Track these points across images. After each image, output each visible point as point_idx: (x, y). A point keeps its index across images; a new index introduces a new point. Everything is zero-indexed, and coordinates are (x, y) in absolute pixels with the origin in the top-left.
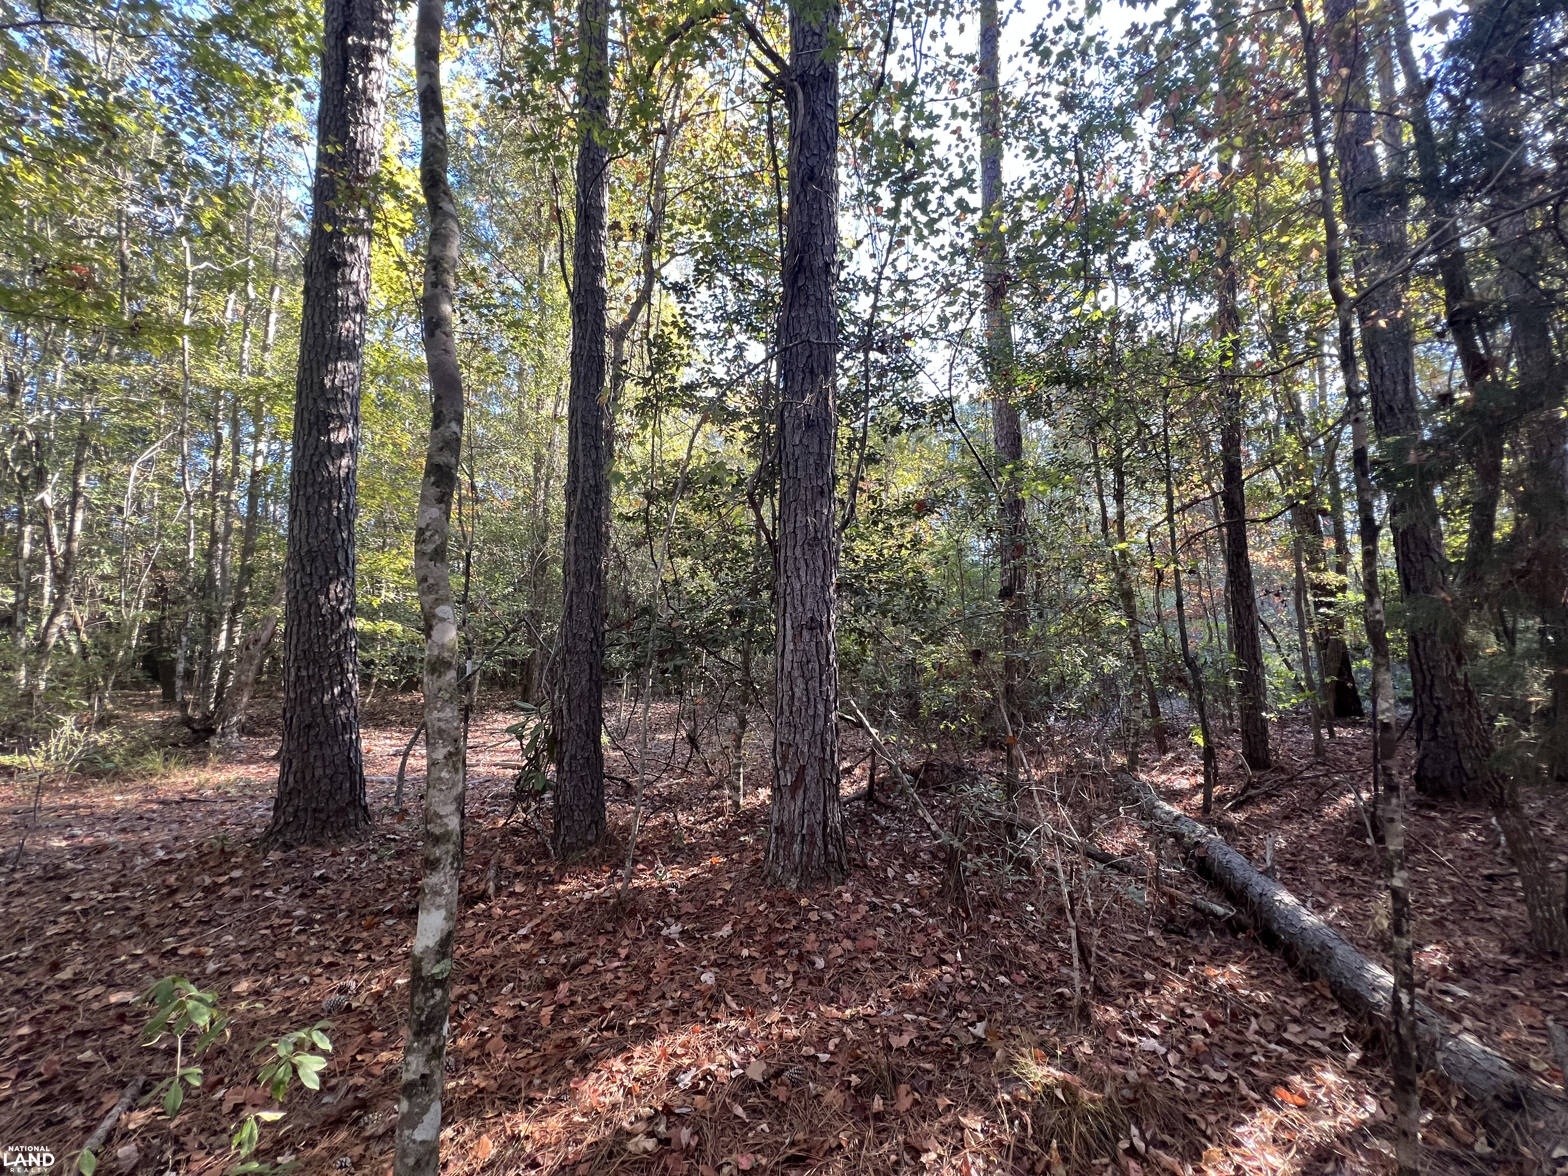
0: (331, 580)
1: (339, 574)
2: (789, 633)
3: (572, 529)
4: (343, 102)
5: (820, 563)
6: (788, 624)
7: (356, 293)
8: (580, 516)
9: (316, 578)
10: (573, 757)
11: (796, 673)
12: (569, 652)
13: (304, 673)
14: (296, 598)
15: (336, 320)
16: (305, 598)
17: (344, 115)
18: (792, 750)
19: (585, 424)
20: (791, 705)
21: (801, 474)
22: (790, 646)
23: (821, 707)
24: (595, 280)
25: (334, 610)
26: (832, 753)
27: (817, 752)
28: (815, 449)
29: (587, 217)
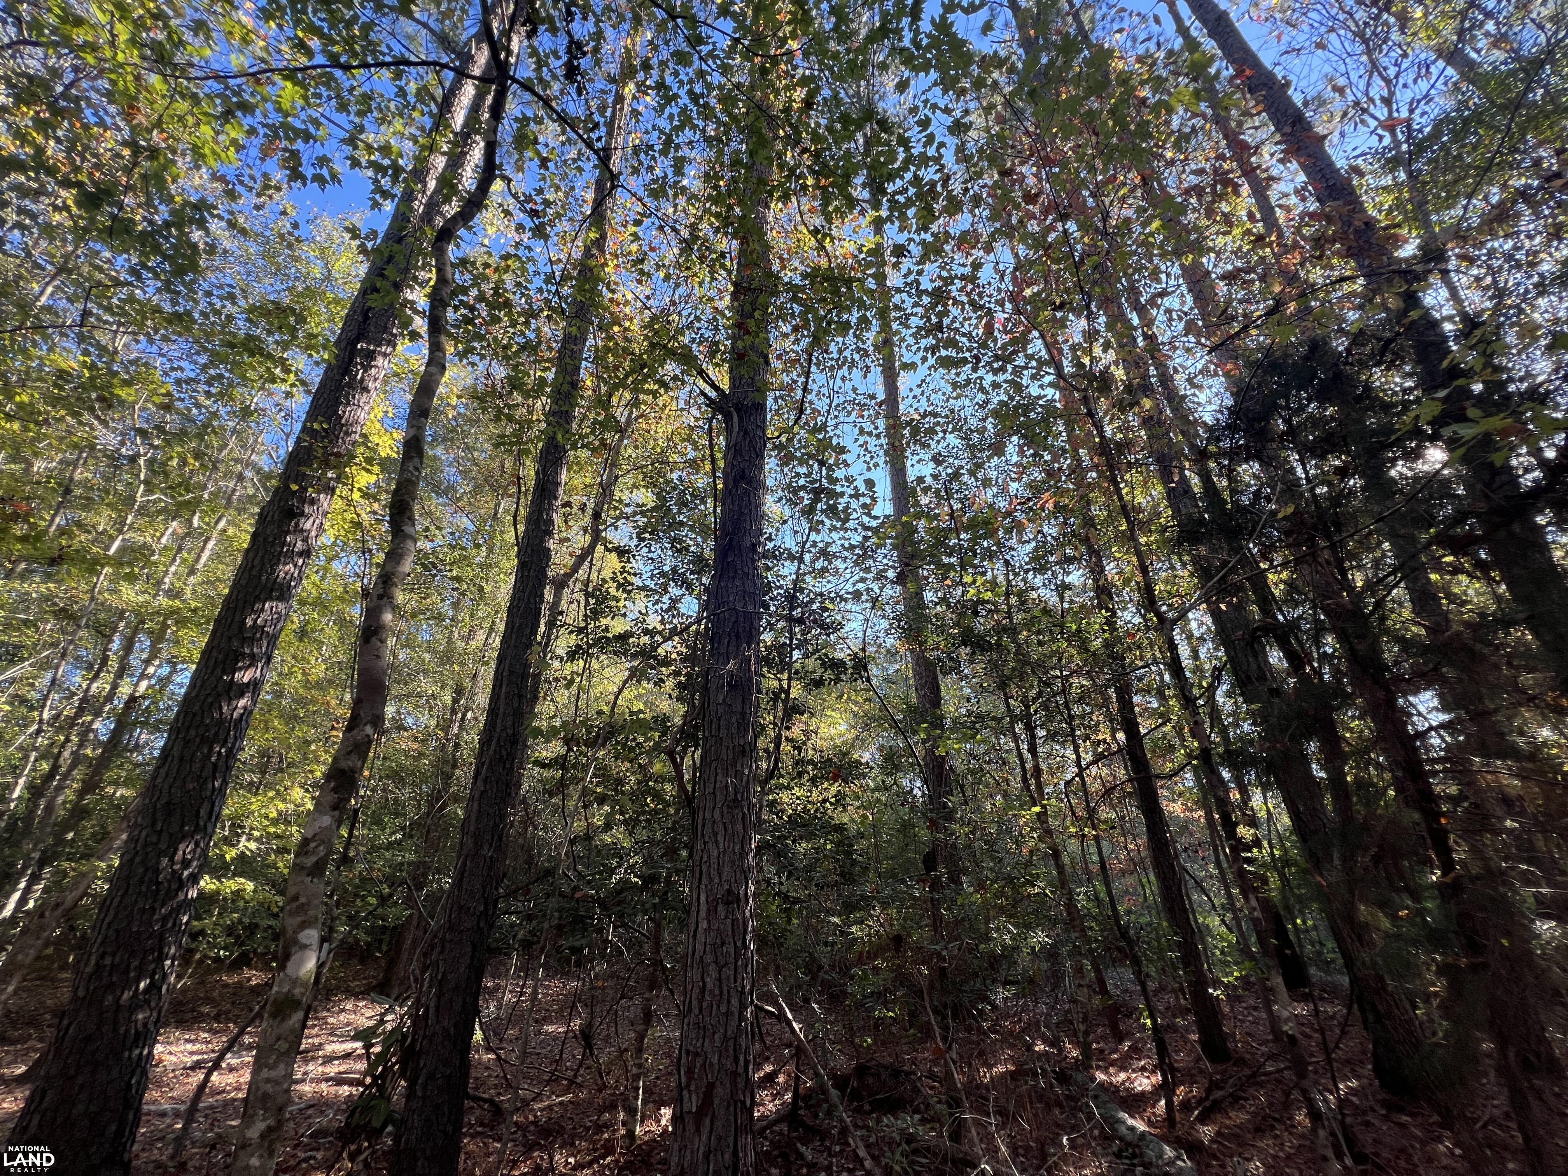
0: (183, 838)
1: (197, 830)
2: (703, 908)
3: (480, 783)
4: (339, 388)
5: (740, 827)
6: (703, 898)
7: (305, 540)
8: (491, 767)
9: (165, 837)
10: (431, 1077)
11: (709, 959)
12: (451, 929)
13: (108, 961)
14: (131, 861)
15: (277, 564)
16: (143, 862)
17: (338, 398)
18: (699, 1061)
19: (511, 673)
20: (701, 1000)
21: (723, 733)
22: (704, 925)
23: (735, 1002)
24: (543, 541)
25: (176, 876)
26: (747, 1063)
27: (729, 1064)
28: (738, 707)
29: (543, 490)
